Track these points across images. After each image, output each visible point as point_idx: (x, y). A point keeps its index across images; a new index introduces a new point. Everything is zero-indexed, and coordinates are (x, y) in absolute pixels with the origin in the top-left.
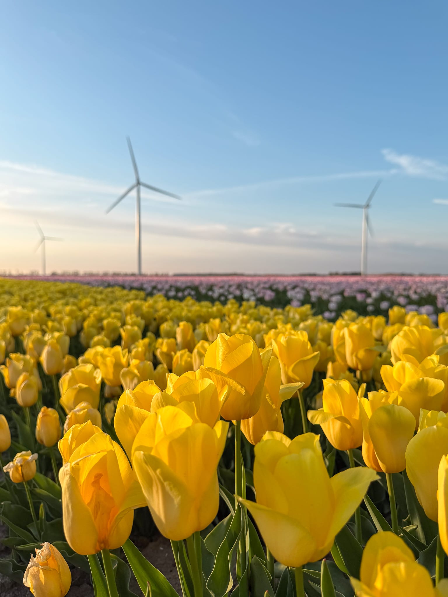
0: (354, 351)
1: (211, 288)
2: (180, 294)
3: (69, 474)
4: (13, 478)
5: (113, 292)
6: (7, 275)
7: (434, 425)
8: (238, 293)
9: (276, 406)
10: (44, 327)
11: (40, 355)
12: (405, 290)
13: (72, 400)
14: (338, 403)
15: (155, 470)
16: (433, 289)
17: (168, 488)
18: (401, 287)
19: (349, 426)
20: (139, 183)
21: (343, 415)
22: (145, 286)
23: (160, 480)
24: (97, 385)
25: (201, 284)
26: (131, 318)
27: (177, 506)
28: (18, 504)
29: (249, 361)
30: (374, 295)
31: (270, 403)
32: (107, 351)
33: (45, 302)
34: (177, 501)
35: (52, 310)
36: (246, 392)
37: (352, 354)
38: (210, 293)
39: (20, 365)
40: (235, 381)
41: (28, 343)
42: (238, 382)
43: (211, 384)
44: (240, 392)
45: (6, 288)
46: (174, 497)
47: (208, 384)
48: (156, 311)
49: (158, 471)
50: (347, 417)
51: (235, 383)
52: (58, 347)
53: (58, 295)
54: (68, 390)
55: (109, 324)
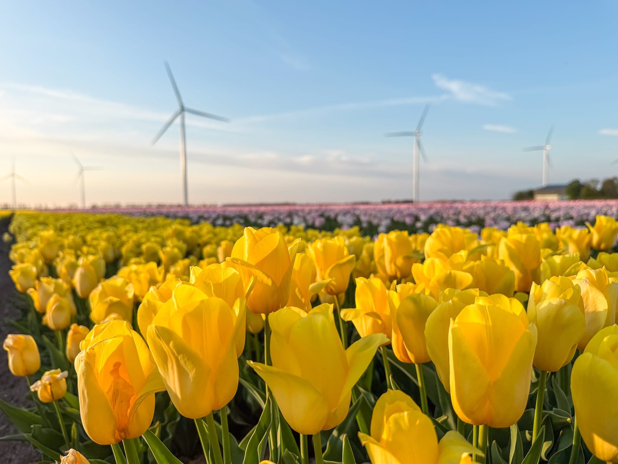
0: (393, 260)
1: (261, 216)
2: (228, 223)
3: (83, 360)
4: (41, 397)
5: (155, 221)
6: (43, 209)
7: (450, 300)
8: (288, 220)
9: (305, 300)
10: (79, 253)
11: (72, 277)
12: (455, 214)
13: (103, 314)
14: (370, 300)
15: (168, 344)
16: (481, 213)
17: (182, 362)
18: (451, 212)
19: (380, 322)
20: (183, 109)
21: (375, 310)
22: (191, 215)
23: (174, 354)
24: (129, 300)
25: (251, 212)
26: (172, 243)
27: (192, 380)
28: (49, 428)
29: (276, 252)
30: (423, 218)
31: (300, 297)
32: (140, 268)
33: (82, 231)
34: (191, 374)
35: (89, 238)
36: (273, 283)
37: (391, 262)
38: (260, 221)
39: (51, 288)
40: (261, 271)
41: (61, 268)
42: (264, 273)
43: (235, 274)
44: (267, 283)
45: (41, 219)
46: (189, 371)
47: (232, 273)
48: (200, 236)
49: (171, 344)
50: (378, 313)
51: (261, 273)
52: (92, 268)
53: (96, 225)
54: (99, 304)
55: (148, 249)
